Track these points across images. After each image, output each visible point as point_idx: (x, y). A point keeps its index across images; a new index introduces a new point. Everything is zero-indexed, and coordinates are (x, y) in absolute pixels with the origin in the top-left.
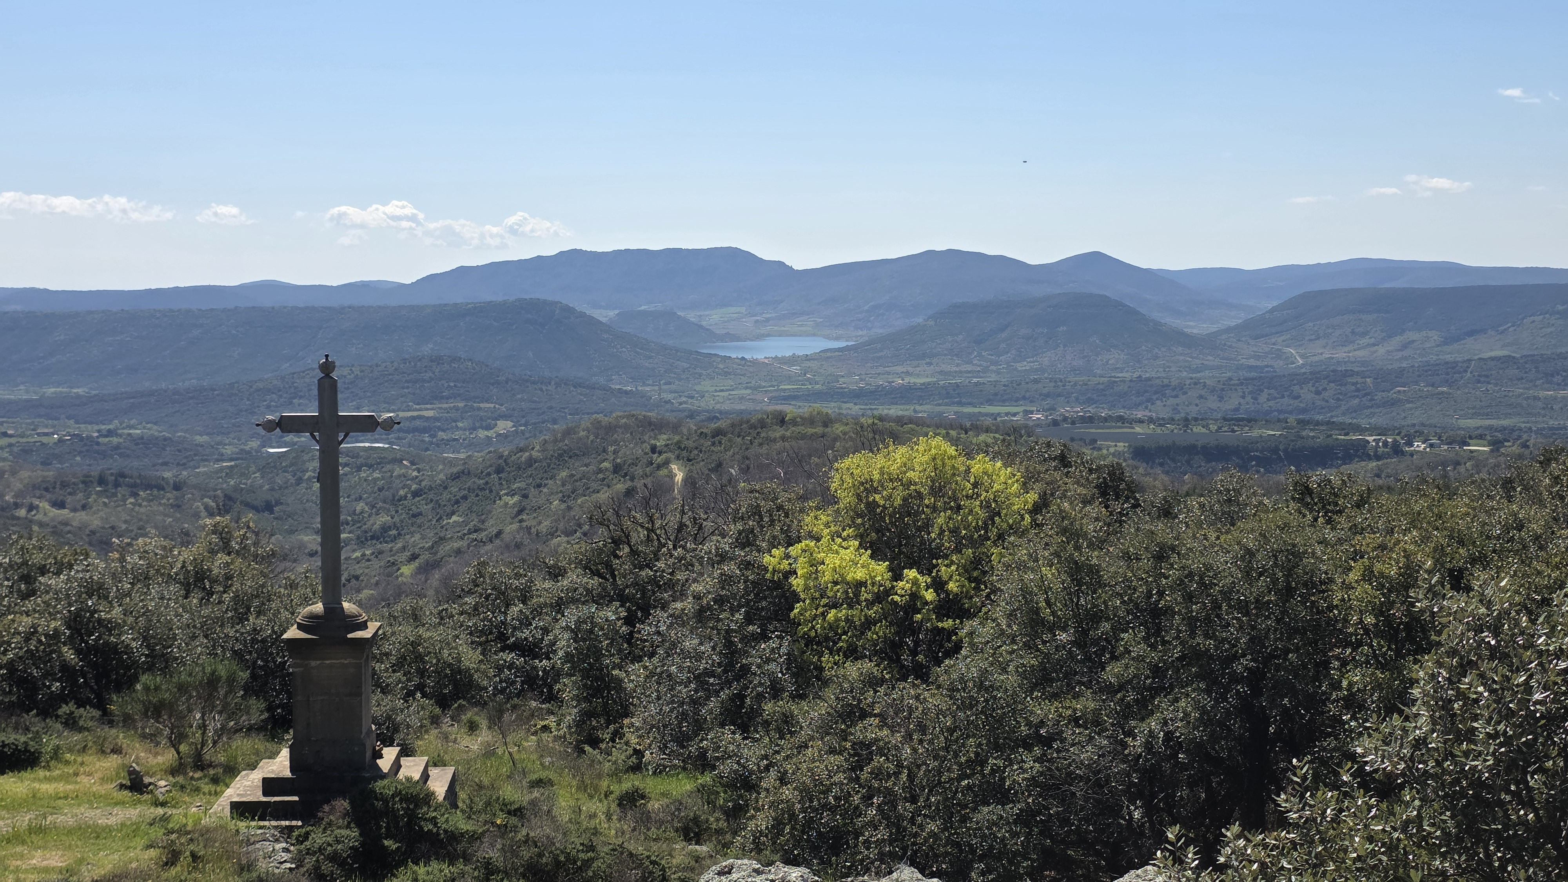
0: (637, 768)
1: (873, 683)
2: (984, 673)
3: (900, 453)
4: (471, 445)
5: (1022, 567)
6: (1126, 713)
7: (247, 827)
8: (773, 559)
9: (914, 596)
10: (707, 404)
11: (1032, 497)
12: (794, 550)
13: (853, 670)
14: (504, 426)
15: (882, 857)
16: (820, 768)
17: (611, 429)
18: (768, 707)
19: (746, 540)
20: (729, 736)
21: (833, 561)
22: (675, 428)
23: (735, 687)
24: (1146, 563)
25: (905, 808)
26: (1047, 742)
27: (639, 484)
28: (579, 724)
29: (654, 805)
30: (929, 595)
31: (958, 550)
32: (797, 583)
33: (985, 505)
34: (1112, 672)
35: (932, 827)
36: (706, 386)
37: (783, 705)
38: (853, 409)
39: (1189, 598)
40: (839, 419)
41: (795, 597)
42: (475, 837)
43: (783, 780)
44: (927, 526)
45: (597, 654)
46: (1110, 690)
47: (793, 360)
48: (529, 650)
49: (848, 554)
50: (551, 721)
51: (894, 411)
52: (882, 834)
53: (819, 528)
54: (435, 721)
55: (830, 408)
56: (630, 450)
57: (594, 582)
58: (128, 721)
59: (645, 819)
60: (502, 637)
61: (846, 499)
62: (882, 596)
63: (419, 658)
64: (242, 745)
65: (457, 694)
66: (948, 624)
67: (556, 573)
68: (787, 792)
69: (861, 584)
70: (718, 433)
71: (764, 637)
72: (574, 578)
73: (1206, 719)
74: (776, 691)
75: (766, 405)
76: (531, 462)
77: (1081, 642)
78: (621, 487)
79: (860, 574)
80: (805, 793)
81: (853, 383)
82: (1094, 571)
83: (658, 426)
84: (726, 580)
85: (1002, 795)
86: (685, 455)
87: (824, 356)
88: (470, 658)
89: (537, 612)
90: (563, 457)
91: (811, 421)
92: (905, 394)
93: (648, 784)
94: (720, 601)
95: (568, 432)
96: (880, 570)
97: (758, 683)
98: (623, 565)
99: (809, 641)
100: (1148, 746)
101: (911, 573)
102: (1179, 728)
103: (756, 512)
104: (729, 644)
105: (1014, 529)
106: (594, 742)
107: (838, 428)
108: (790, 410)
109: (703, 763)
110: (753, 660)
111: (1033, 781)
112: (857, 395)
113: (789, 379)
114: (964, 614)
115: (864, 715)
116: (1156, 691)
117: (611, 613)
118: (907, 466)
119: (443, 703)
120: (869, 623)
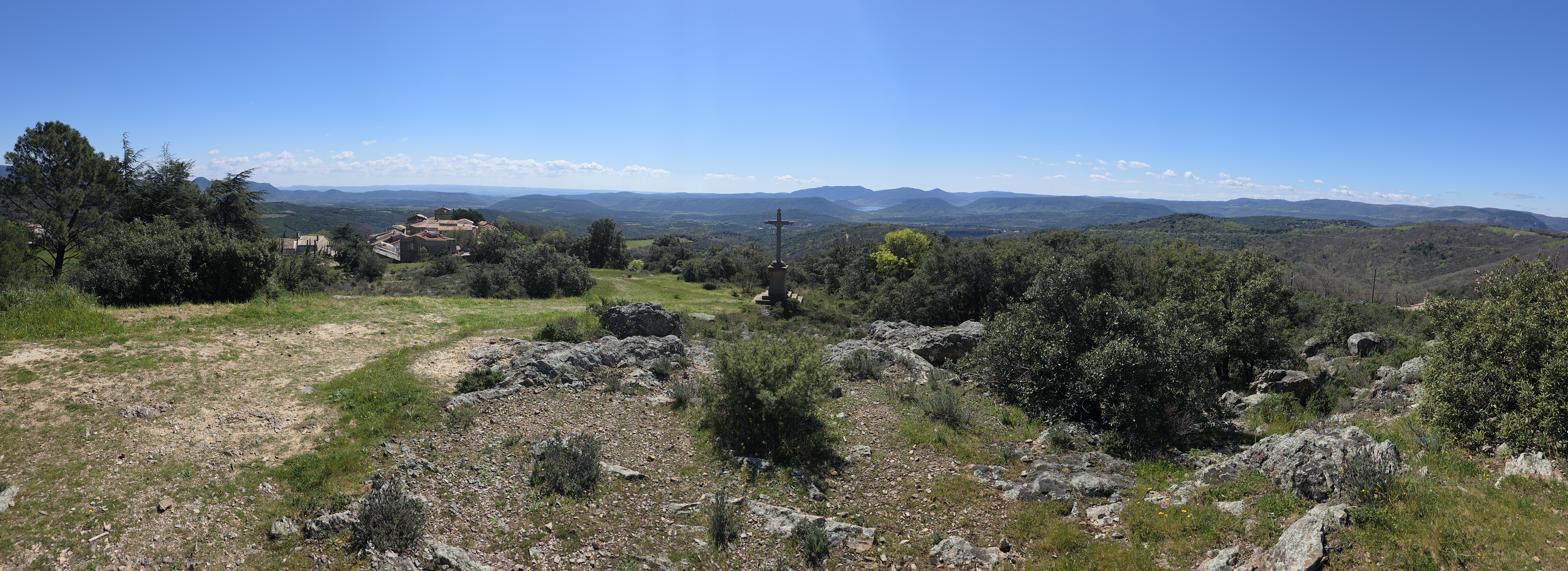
0: (842, 299)
1: (895, 282)
2: (920, 280)
3: (900, 232)
4: (802, 229)
5: (928, 257)
6: (949, 288)
7: (759, 306)
8: (872, 255)
9: (903, 263)
10: (853, 221)
11: (929, 242)
12: (877, 253)
13: (890, 280)
14: (809, 225)
15: (897, 318)
16: (884, 299)
17: (833, 226)
18: (871, 287)
19: (866, 251)
20: (862, 293)
21: (885, 256)
22: (847, 226)
23: (863, 283)
24: (954, 256)
25: (902, 308)
26: (933, 294)
27: (839, 238)
28: (829, 289)
29: (846, 306)
30: (906, 263)
31: (913, 253)
32: (877, 260)
33: (919, 244)
34: (947, 279)
35: (908, 312)
36: (853, 217)
37: (875, 286)
38: (885, 222)
39: (964, 263)
40: (883, 225)
41: (877, 263)
42: (808, 311)
43: (875, 302)
44: (906, 248)
45: (833, 275)
46: (946, 283)
47: (872, 212)
48: (817, 273)
49: (889, 254)
50: (823, 288)
51: (895, 223)
52: (897, 313)
53: (882, 249)
54: (797, 286)
55: (880, 222)
56: (837, 231)
57: (832, 259)
58: (733, 282)
59: (844, 309)
60: (811, 270)
61: (888, 242)
62: (896, 263)
63: (794, 273)
64: (757, 289)
65: (801, 281)
66: (911, 269)
67: (823, 257)
68: (876, 304)
69: (891, 261)
70: (856, 227)
71: (869, 272)
72: (828, 258)
73: (967, 289)
74: (873, 284)
75: (866, 221)
76: (815, 233)
77: (940, 273)
78: (835, 239)
79: (891, 259)
80: (880, 305)
81: (886, 217)
82: (942, 258)
83: (843, 226)
84: (861, 260)
85: (924, 305)
86: (849, 232)
87: (880, 211)
88: (805, 274)
89: (819, 265)
90: (823, 232)
91: (876, 225)
92: (897, 219)
93: (845, 302)
94: (860, 264)
95: (823, 227)
96: (896, 258)
97: (869, 281)
98: (838, 255)
99: (880, 273)
100: (955, 295)
101: (903, 259)
102: (961, 291)
103: (868, 245)
104: (862, 273)
105: (925, 249)
106: (833, 293)
107: (882, 227)
108: (872, 222)
109: (856, 298)
110: (867, 276)
111: (930, 302)
112: (886, 220)
113: (872, 216)
114: (914, 267)
115: (893, 289)
116: (956, 283)
117: (836, 266)
118: (902, 235)
119: (799, 283)
120: (893, 269)
